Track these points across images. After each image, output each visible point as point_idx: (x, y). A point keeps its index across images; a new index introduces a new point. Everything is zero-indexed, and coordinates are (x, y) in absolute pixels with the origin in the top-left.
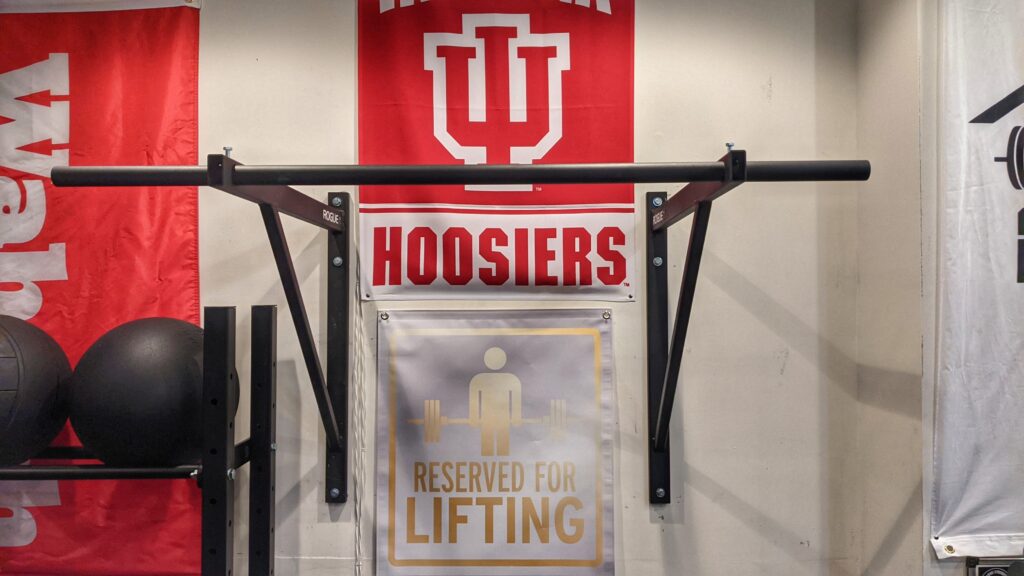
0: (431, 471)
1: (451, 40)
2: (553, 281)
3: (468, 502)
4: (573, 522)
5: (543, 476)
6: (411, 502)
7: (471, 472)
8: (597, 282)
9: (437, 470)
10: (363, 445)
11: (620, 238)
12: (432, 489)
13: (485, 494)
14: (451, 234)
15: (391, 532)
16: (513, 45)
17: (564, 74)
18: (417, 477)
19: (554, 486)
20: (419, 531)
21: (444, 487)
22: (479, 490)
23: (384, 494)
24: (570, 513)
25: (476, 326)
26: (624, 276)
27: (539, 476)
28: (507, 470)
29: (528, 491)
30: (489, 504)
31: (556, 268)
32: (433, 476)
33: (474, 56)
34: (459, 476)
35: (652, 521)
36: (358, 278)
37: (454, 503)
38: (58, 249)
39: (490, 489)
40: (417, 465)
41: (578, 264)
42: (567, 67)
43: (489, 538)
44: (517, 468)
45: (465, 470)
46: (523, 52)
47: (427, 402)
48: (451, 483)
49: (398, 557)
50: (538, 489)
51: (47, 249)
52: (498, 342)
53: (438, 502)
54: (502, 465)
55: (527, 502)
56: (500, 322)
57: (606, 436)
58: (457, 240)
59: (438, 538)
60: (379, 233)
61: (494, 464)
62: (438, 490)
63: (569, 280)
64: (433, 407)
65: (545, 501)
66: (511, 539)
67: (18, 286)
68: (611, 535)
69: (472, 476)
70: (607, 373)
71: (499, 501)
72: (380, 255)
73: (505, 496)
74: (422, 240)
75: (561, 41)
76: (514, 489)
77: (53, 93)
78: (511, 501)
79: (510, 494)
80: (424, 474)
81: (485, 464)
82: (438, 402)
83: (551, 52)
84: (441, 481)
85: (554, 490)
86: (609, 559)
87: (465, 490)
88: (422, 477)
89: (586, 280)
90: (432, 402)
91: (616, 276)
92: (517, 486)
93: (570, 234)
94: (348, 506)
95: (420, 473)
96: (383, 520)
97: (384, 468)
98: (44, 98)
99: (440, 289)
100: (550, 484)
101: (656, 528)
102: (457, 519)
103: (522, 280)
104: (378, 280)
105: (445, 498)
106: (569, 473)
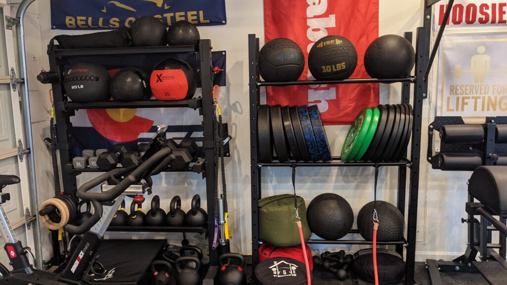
0: (456, 88)
3: (469, 98)
4: (505, 104)
5: (495, 89)
6: (449, 98)
7: (470, 88)
9: (458, 88)
12: (456, 94)
13: (475, 95)
14: (469, 6)
15: (441, 108)
18: (451, 90)
19: (499, 92)
20: (451, 108)
21: (460, 93)
22: (473, 94)
23: (439, 95)
24: (504, 101)
25: (474, 38)
27: (494, 89)
28: (483, 87)
29: (490, 94)
30: (476, 99)
32: (456, 90)
34: (466, 89)
37: (463, 99)
39: (476, 93)
40: (451, 86)
43: (475, 109)
44: (487, 87)
45: (468, 88)
47: (456, 65)
48: (463, 92)
50: (493, 93)
51: (328, 17)
52: (483, 44)
53: (458, 98)
54: (481, 86)
55: (489, 98)
56: (484, 37)
58: (472, 8)
59: (457, 110)
60: (442, 7)
61: (479, 86)
62: (458, 94)
65: (496, 98)
66: (483, 110)
67: (318, 30)
69: (470, 89)
71: (479, 98)
73: (482, 96)
74: (458, 9)
76: (485, 93)
78: (484, 98)
79: (484, 95)
80: (454, 89)
81: (475, 86)
82: (460, 65)
84: (459, 91)
85: (499, 93)
87: (468, 94)
88: (453, 90)
92: (486, 92)
95: (452, 88)
96: (439, 104)
97: (440, 87)
99: (463, 26)
100: (498, 91)
102: (464, 104)
103: (493, 22)
105: (461, 97)
106: (505, 88)
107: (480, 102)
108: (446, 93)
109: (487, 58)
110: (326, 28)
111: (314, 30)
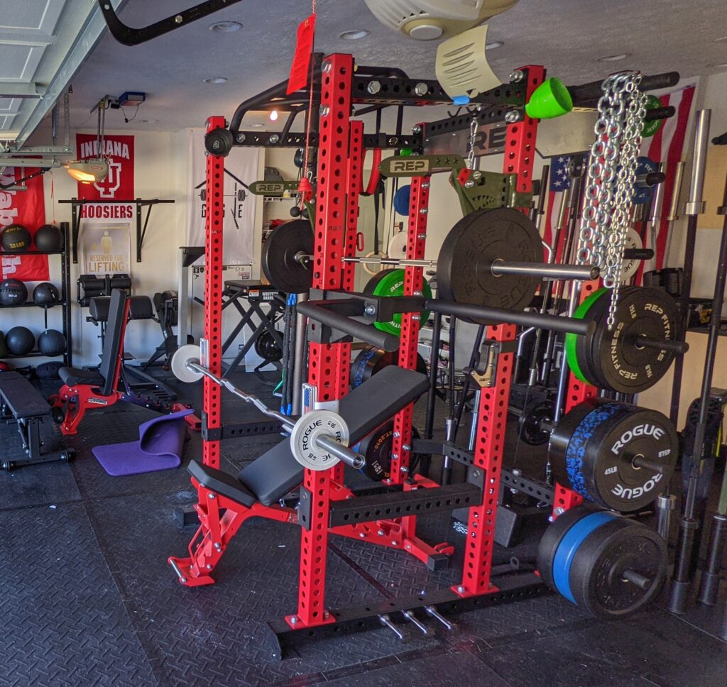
2: (118, 216)
5: (116, 258)
6: (90, 264)
8: (127, 217)
9: (95, 256)
11: (131, 208)
24: (121, 265)
26: (132, 216)
28: (109, 257)
29: (113, 261)
30: (106, 263)
31: (119, 213)
38: (15, 210)
39: (106, 260)
40: (91, 256)
41: (123, 213)
42: (121, 171)
43: (106, 270)
46: (112, 167)
50: (115, 260)
51: (13, 209)
52: (107, 230)
55: (113, 263)
58: (99, 208)
59: (95, 270)
61: (107, 255)
63: (121, 216)
65: (117, 263)
66: (110, 270)
67: (7, 218)
69: (102, 258)
73: (109, 262)
74: (91, 208)
76: (111, 261)
83: (117, 167)
85: (118, 260)
87: (101, 261)
90: (94, 243)
93: (121, 207)
102: (99, 267)
103: (112, 216)
106: (121, 257)
107: (108, 265)
109: (110, 238)
110: (11, 217)
111: (4, 218)
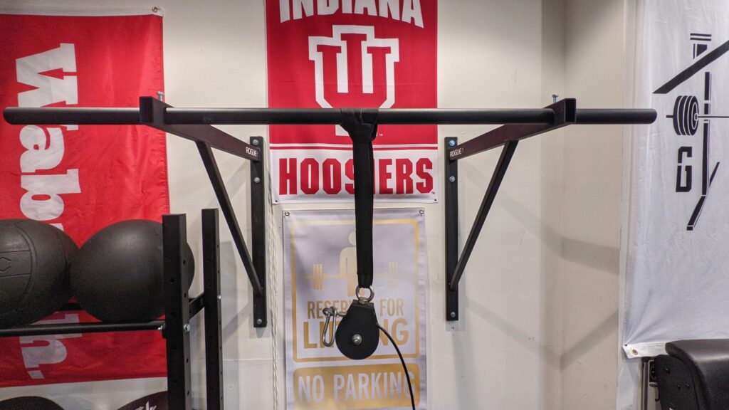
0: (318, 305)
1: (325, 41)
2: (390, 191)
4: (402, 333)
5: (384, 307)
6: (306, 324)
7: (342, 306)
8: (416, 192)
9: (321, 306)
10: (276, 292)
11: (429, 165)
12: (318, 317)
14: (328, 163)
15: (294, 343)
16: (364, 45)
17: (396, 64)
18: (309, 310)
19: (391, 312)
20: (311, 342)
23: (289, 321)
24: (400, 327)
25: (343, 219)
26: (432, 188)
27: (381, 307)
31: (392, 183)
32: (318, 310)
33: (340, 52)
35: (447, 330)
36: (270, 190)
38: (73, 174)
40: (309, 303)
41: (405, 181)
42: (398, 60)
45: (338, 305)
46: (370, 50)
47: (314, 266)
49: (298, 357)
50: (381, 315)
51: (65, 173)
57: (421, 283)
58: (332, 166)
60: (283, 162)
62: (322, 317)
63: (400, 191)
64: (318, 268)
65: (386, 322)
67: (47, 197)
68: (424, 340)
69: (342, 308)
70: (422, 246)
72: (283, 176)
74: (310, 166)
75: (393, 44)
77: (65, 70)
80: (314, 308)
82: (321, 265)
83: (388, 50)
85: (390, 315)
86: (423, 354)
88: (312, 310)
89: (410, 190)
90: (318, 265)
91: (426, 188)
93: (400, 163)
94: (268, 329)
95: (311, 307)
96: (289, 337)
97: (289, 305)
98: (59, 74)
99: (321, 197)
100: (389, 313)
101: (449, 333)
104: (283, 191)
106: (400, 304)
108: (302, 317)
110: (60, 195)
111: (36, 198)
